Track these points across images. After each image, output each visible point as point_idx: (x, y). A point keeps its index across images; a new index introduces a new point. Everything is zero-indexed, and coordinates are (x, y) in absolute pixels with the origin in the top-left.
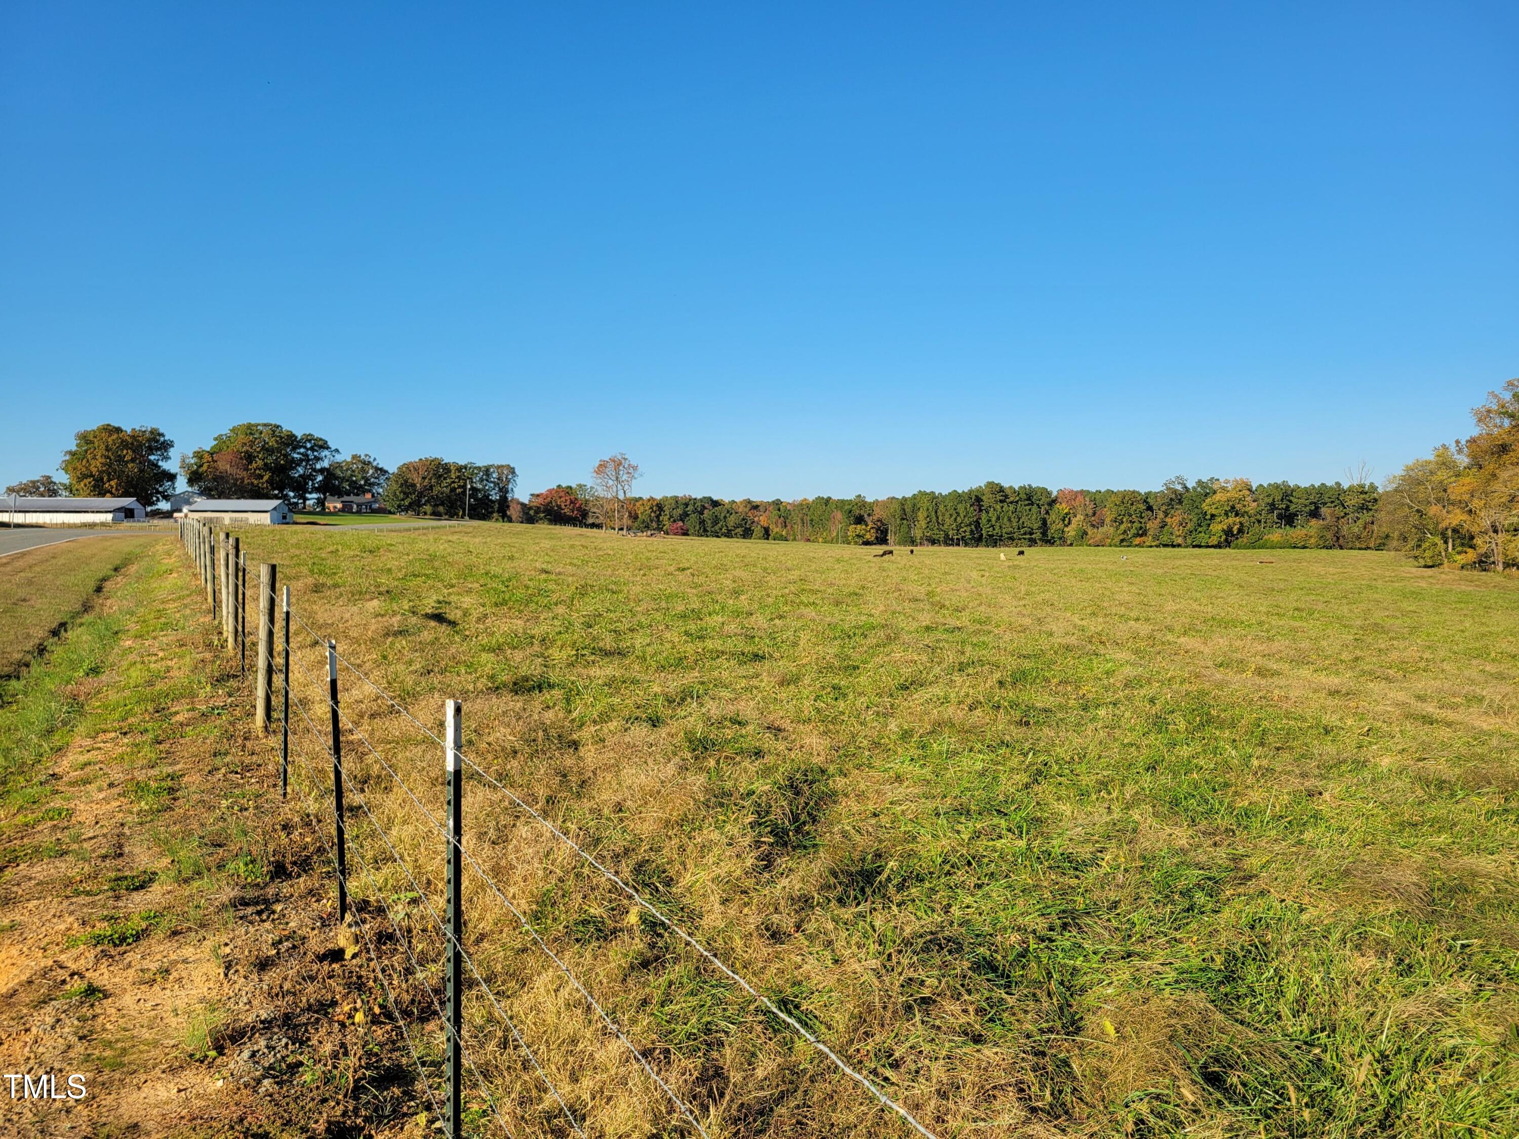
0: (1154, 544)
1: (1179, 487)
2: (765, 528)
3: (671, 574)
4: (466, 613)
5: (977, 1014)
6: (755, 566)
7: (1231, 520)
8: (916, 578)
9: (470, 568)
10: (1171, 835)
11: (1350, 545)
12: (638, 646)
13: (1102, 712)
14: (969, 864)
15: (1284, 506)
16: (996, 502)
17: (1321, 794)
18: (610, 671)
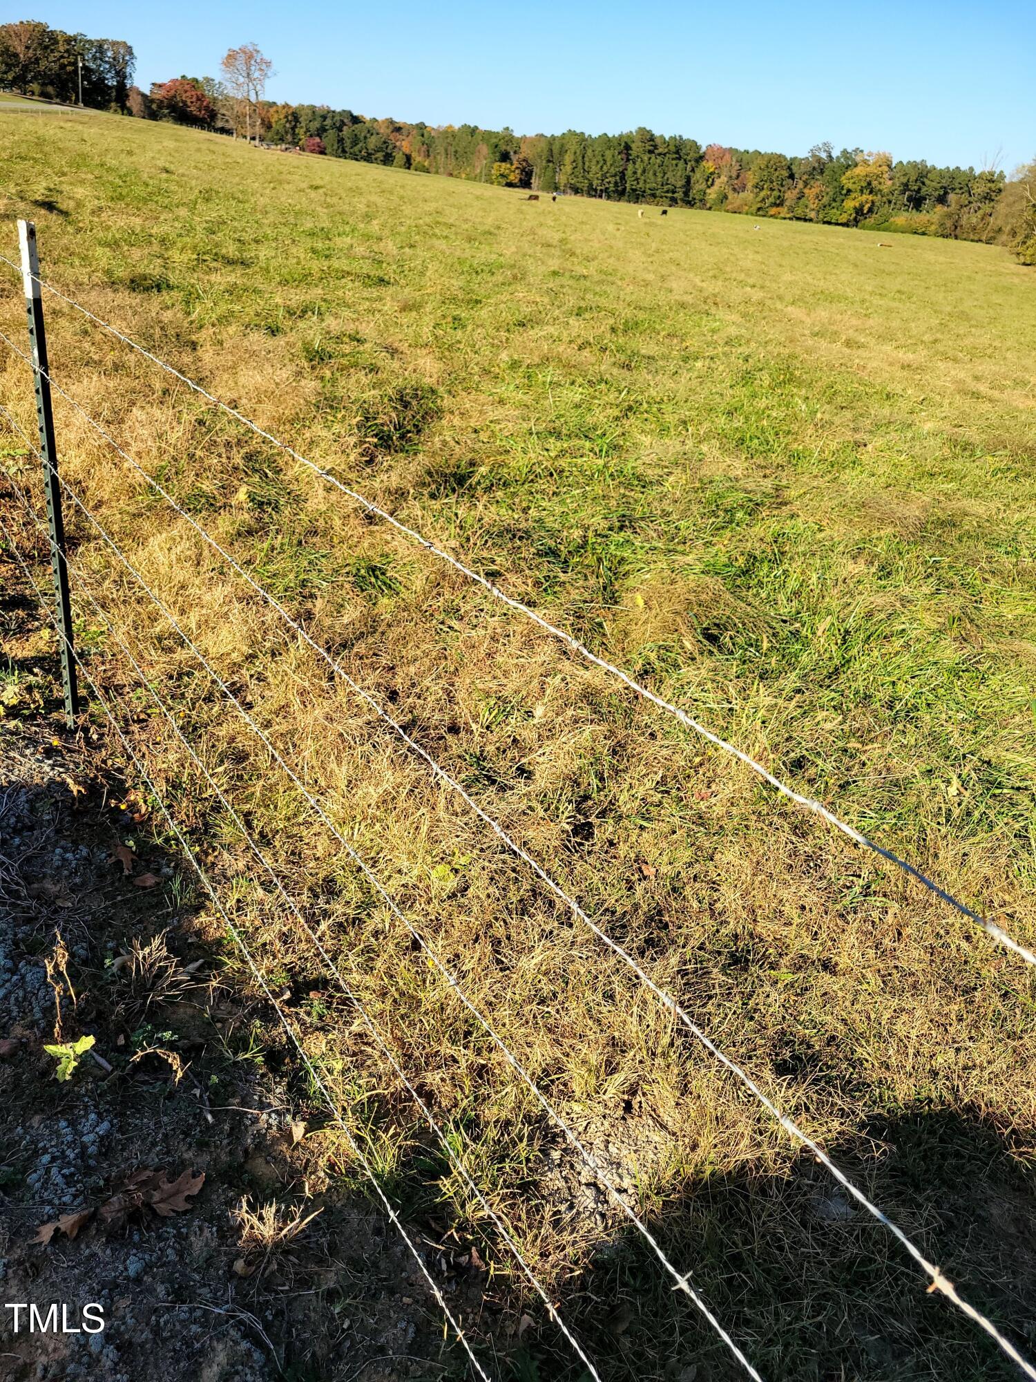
0: (788, 216)
1: (824, 155)
2: (406, 155)
3: (302, 190)
4: (79, 204)
5: (534, 586)
6: (391, 193)
7: (866, 197)
8: (552, 224)
9: (84, 156)
10: (729, 466)
11: (965, 236)
12: (262, 257)
13: (699, 364)
14: (551, 475)
15: (916, 188)
16: (645, 152)
17: (865, 445)
18: (232, 279)
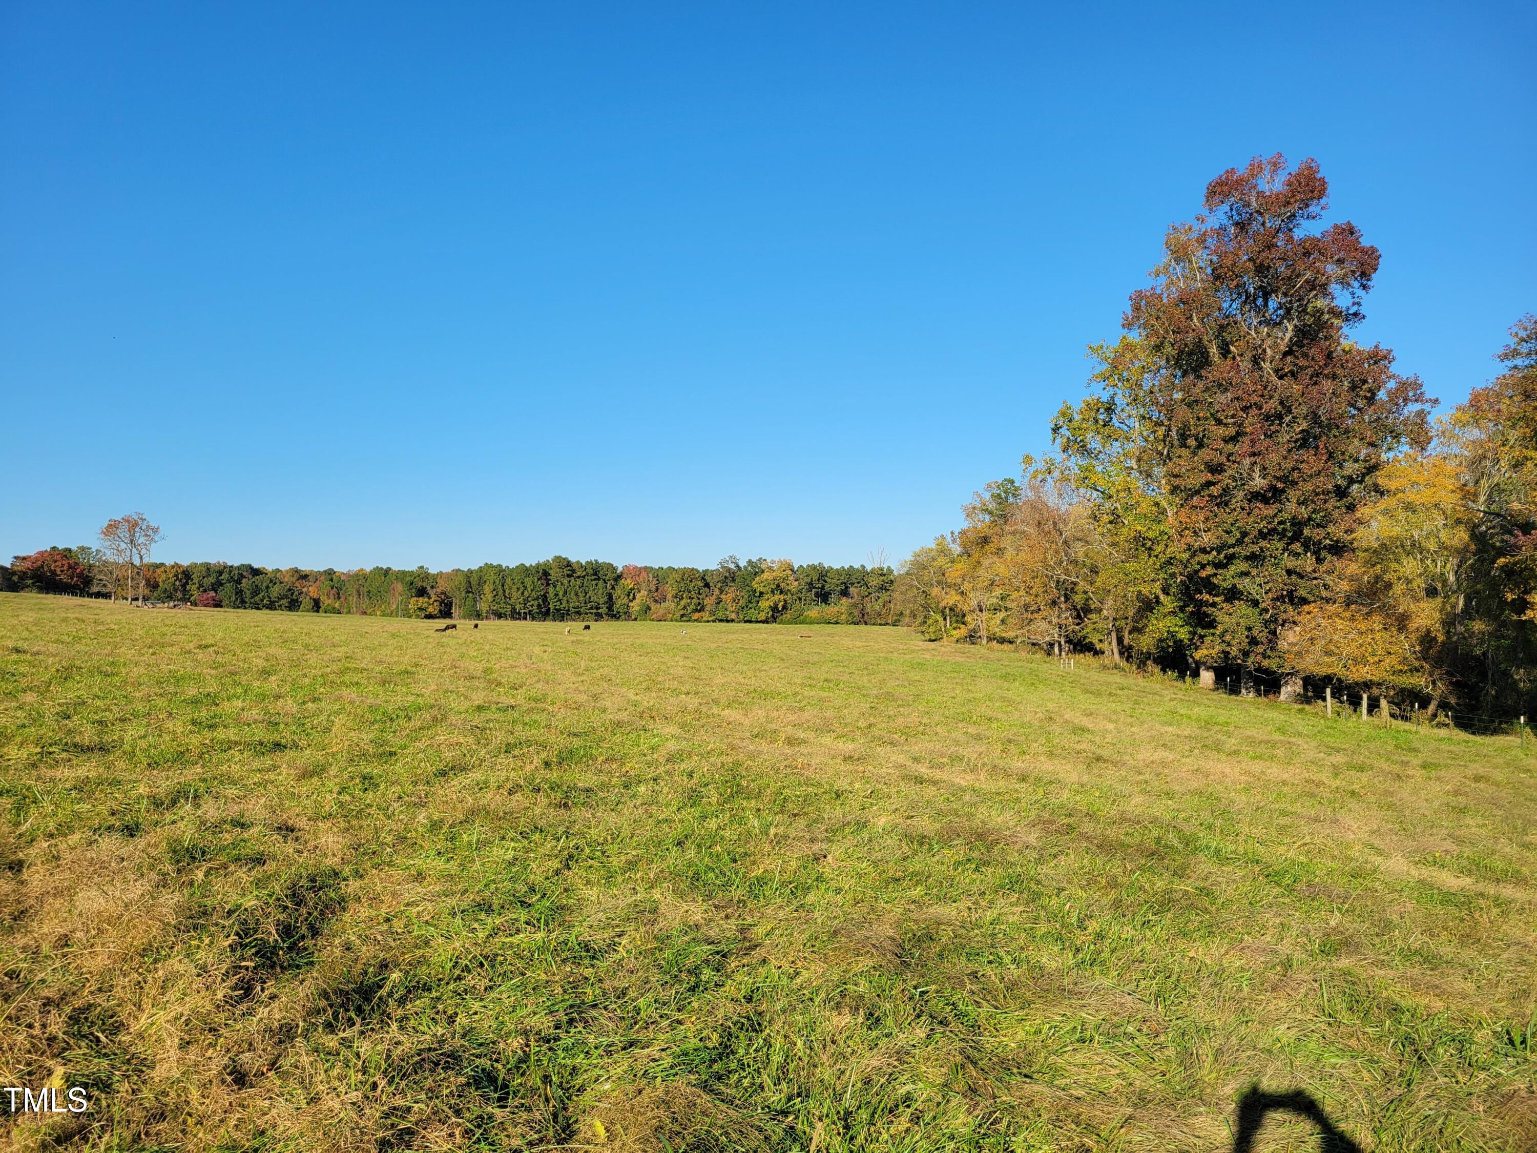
0: (710, 619)
1: (732, 566)
2: (314, 600)
3: (190, 652)
5: (464, 1137)
6: (295, 642)
7: (777, 597)
8: (475, 654)
10: (687, 911)
11: (873, 621)
12: (127, 739)
13: (642, 789)
14: (482, 965)
15: (820, 586)
16: (563, 576)
17: (825, 857)
18: (82, 772)
